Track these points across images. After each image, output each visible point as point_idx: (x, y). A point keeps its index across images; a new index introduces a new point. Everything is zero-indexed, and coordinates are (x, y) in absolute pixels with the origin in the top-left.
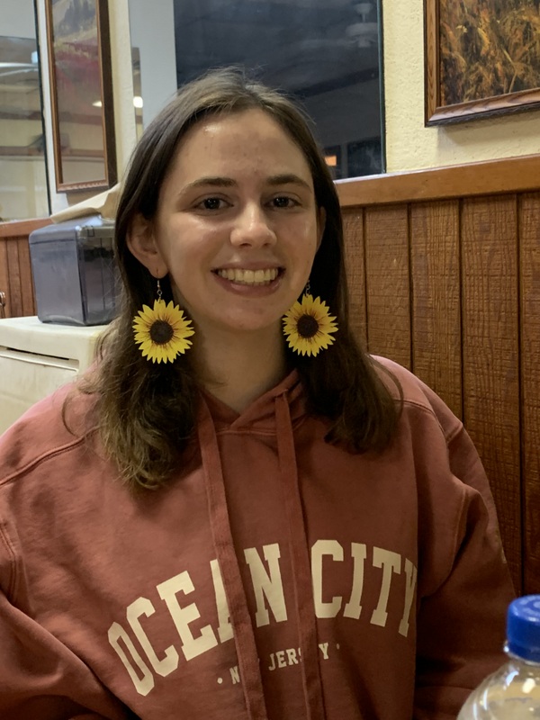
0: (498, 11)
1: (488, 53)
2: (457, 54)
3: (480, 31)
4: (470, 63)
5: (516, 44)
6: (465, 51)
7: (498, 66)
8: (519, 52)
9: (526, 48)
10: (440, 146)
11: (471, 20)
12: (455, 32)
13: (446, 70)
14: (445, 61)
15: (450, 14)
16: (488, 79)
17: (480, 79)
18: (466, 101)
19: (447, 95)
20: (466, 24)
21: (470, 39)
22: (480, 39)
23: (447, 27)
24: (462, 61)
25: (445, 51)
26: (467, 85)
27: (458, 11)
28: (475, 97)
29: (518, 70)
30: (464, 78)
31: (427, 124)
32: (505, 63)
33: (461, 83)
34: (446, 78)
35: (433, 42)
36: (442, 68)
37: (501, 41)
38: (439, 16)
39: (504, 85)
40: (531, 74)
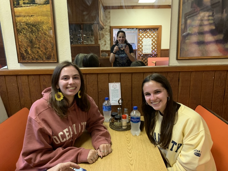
0: (32, 48)
1: (30, 54)
2: (24, 52)
3: (28, 50)
4: (27, 54)
5: (36, 54)
7: (33, 56)
8: (37, 55)
10: (21, 66)
11: (26, 48)
12: (23, 49)
13: (21, 55)
14: (21, 53)
15: (21, 46)
16: (31, 57)
17: (29, 57)
18: (26, 60)
19: (22, 59)
20: (25, 49)
21: (26, 51)
24: (25, 54)
26: (26, 58)
27: (23, 46)
28: (28, 60)
29: (37, 57)
31: (19, 63)
32: (34, 56)
33: (25, 57)
34: (21, 56)
35: (18, 50)
36: (21, 54)
37: (33, 52)
38: (19, 46)
39: (34, 59)
40: (39, 58)
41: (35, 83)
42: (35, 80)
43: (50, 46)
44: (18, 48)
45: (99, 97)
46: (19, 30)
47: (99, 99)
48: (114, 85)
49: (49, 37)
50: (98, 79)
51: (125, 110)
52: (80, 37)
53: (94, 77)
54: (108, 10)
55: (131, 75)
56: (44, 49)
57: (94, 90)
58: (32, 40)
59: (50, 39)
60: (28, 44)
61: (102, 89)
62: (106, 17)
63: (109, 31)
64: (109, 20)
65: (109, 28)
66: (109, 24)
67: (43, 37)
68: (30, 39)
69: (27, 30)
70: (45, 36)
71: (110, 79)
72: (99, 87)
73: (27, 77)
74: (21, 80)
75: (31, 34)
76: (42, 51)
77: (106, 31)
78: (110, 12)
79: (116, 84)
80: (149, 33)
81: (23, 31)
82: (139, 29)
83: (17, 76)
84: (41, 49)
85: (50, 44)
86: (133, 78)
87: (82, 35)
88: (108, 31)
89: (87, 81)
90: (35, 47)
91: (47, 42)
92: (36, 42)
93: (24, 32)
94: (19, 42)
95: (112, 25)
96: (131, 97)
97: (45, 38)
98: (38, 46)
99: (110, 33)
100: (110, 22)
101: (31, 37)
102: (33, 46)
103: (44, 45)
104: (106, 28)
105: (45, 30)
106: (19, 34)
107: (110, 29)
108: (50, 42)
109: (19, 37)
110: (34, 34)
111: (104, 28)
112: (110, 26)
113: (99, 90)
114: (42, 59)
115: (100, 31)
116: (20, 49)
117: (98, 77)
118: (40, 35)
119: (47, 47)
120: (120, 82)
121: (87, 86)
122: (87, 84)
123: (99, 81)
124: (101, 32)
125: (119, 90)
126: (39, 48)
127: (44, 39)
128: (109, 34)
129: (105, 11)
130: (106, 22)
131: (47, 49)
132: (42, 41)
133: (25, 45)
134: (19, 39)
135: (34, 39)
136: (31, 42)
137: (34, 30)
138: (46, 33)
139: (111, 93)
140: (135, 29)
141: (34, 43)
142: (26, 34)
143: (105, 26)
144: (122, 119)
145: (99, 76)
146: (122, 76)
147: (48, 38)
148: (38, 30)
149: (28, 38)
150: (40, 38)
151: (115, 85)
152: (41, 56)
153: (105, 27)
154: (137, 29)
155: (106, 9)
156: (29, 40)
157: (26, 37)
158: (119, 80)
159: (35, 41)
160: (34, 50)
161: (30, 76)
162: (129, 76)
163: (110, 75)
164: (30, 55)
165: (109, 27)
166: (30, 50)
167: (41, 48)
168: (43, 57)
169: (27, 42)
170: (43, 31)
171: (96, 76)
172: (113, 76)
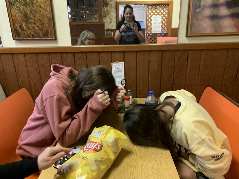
0: (27, 23)
2: (18, 28)
3: (23, 26)
4: (22, 30)
5: (31, 30)
6: (20, 28)
7: (28, 32)
8: (32, 31)
9: (34, 30)
10: (16, 43)
11: (21, 23)
12: (17, 25)
15: (15, 21)
16: (26, 34)
17: (24, 34)
18: (22, 37)
19: (17, 35)
20: (20, 24)
21: (21, 26)
22: (23, 27)
23: (15, 23)
24: (20, 30)
25: (15, 28)
26: (22, 34)
27: (17, 21)
28: (24, 36)
29: (33, 33)
30: (21, 33)
31: (13, 40)
32: (29, 32)
33: (20, 34)
34: (16, 32)
35: (12, 25)
37: (28, 28)
38: (13, 21)
39: (30, 35)
40: (35, 35)
41: (33, 61)
42: (32, 59)
43: (46, 21)
44: (12, 23)
46: (11, 2)
48: (117, 65)
49: (45, 10)
50: (100, 58)
51: (129, 91)
55: (136, 54)
56: (40, 25)
58: (26, 13)
59: (46, 13)
60: (22, 18)
65: (115, 4)
67: (38, 10)
68: (24, 12)
69: (21, 2)
70: (40, 9)
71: (112, 58)
73: (23, 56)
74: (17, 59)
75: (25, 8)
76: (38, 27)
79: (120, 64)
80: (159, 10)
81: (16, 4)
82: (148, 5)
83: (12, 54)
84: (37, 25)
85: (46, 18)
87: (85, 12)
88: (113, 8)
89: (88, 60)
90: (30, 23)
91: (43, 16)
92: (31, 16)
93: (18, 5)
94: (13, 17)
96: (135, 78)
97: (41, 11)
98: (33, 21)
99: (116, 10)
101: (25, 10)
102: (28, 21)
103: (40, 20)
105: (40, 2)
106: (11, 8)
108: (46, 16)
109: (12, 10)
110: (28, 7)
114: (39, 36)
115: (105, 7)
116: (13, 24)
117: (100, 56)
118: (35, 9)
119: (44, 21)
120: (124, 61)
122: (88, 64)
125: (122, 70)
126: (35, 23)
127: (40, 13)
131: (43, 24)
132: (37, 15)
133: (20, 19)
134: (13, 14)
135: (29, 13)
136: (26, 16)
137: (28, 3)
138: (41, 6)
141: (29, 17)
142: (19, 8)
143: (110, 1)
144: (125, 101)
147: (44, 12)
148: (33, 2)
149: (22, 12)
150: (35, 11)
152: (37, 32)
153: (110, 3)
154: (145, 4)
156: (23, 14)
157: (19, 10)
159: (29, 15)
160: (29, 26)
161: (27, 55)
162: (134, 55)
164: (25, 31)
165: (115, 2)
166: (24, 26)
167: (37, 23)
168: (40, 34)
169: (21, 16)
170: (38, 3)
171: (98, 55)
172: (116, 55)
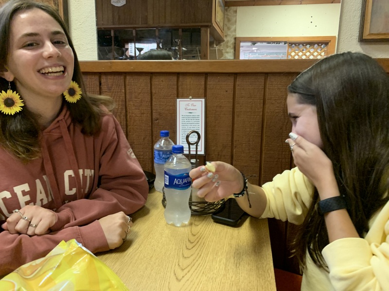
45: (154, 133)
47: (154, 138)
48: (188, 105)
50: (153, 87)
52: (177, 51)
53: (143, 81)
54: (234, 8)
55: (233, 81)
57: (143, 113)
61: (160, 114)
62: (229, 20)
63: (232, 46)
64: (235, 26)
65: (233, 41)
66: (234, 34)
71: (180, 89)
72: (154, 108)
77: (227, 47)
78: (236, 12)
79: (195, 103)
86: (237, 87)
88: (230, 47)
89: (128, 92)
95: (240, 34)
99: (235, 50)
100: (235, 30)
104: (228, 42)
107: (235, 43)
111: (224, 41)
112: (235, 36)
113: (155, 116)
115: (216, 46)
117: (153, 83)
120: (205, 96)
121: (127, 103)
122: (127, 100)
123: (154, 91)
124: (216, 48)
125: (200, 117)
128: (232, 51)
129: (228, 10)
130: (229, 29)
139: (181, 124)
140: (283, 43)
143: (226, 36)
145: (156, 81)
146: (211, 81)
151: (192, 105)
153: (225, 39)
154: (285, 43)
155: (229, 7)
158: (202, 91)
162: (228, 84)
163: (181, 79)
165: (233, 38)
171: (149, 81)
172: (188, 81)
